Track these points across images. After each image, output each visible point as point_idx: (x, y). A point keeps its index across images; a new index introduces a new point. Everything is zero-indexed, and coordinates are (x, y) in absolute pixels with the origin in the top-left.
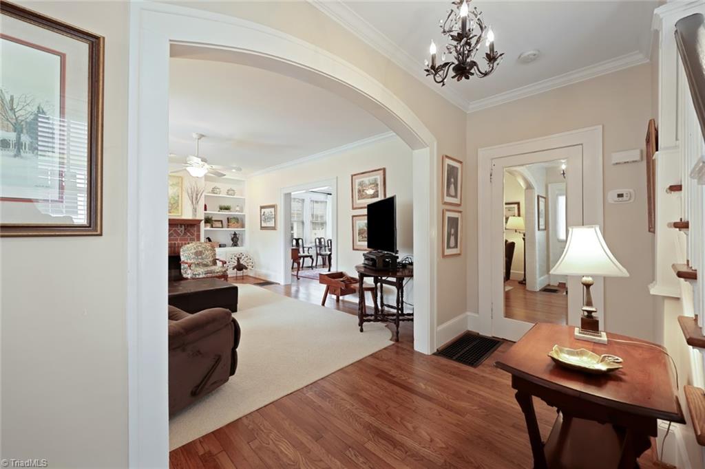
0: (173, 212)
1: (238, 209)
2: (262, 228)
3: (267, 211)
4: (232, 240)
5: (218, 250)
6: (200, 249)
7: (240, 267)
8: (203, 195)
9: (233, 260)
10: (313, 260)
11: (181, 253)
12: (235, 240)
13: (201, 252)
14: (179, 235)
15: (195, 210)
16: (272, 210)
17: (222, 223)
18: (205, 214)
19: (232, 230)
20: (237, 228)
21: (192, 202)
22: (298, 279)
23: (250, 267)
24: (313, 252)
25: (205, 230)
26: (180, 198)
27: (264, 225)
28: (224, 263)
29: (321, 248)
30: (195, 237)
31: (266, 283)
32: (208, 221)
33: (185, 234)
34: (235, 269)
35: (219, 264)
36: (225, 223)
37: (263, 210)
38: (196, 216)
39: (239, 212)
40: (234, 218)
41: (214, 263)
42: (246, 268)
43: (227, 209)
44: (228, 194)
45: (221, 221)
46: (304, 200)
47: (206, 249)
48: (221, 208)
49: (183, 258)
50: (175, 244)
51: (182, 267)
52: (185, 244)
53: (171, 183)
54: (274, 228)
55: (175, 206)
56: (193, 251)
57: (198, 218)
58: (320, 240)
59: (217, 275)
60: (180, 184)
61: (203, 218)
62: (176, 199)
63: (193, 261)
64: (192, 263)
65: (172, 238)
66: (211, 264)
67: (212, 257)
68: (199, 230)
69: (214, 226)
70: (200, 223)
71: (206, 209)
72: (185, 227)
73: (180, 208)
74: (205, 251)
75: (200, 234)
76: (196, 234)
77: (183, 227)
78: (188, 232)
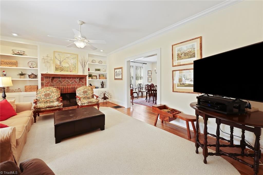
0: (74, 71)
1: (104, 70)
2: (115, 79)
3: (117, 70)
4: (101, 85)
5: (94, 90)
6: (86, 90)
7: (105, 98)
8: (87, 63)
9: (102, 95)
10: (138, 94)
11: (77, 92)
12: (103, 85)
14: (76, 82)
15: (84, 70)
16: (121, 70)
17: (96, 77)
18: (88, 72)
19: (101, 80)
20: (104, 79)
21: (82, 67)
22: (133, 104)
23: (109, 98)
24: (137, 91)
25: (89, 80)
26: (77, 65)
27: (116, 77)
28: (97, 97)
29: (141, 88)
30: (84, 84)
31: (117, 107)
32: (90, 76)
33: (79, 82)
34: (103, 99)
35: (95, 97)
36: (98, 77)
37: (116, 70)
38: (84, 73)
39: (104, 71)
40: (102, 75)
41: (93, 96)
42: (108, 99)
43: (99, 70)
44: (99, 63)
45: (96, 76)
46: (133, 66)
47: (89, 90)
48: (96, 70)
49: (77, 95)
50: (74, 87)
51: (77, 99)
52: (79, 87)
53: (72, 57)
54: (121, 79)
55: (74, 68)
56: (82, 91)
57: (85, 74)
58: (140, 84)
59: (94, 104)
60: (77, 58)
61: (88, 75)
62: (75, 65)
63: (82, 96)
64: (81, 97)
65: (73, 84)
66: (91, 97)
67: (92, 94)
68: (86, 80)
69: (93, 78)
70: (86, 77)
71: (89, 70)
72: (79, 79)
73: (77, 69)
74: (88, 90)
75: (86, 82)
76: (84, 82)
77: (78, 79)
78: (81, 81)
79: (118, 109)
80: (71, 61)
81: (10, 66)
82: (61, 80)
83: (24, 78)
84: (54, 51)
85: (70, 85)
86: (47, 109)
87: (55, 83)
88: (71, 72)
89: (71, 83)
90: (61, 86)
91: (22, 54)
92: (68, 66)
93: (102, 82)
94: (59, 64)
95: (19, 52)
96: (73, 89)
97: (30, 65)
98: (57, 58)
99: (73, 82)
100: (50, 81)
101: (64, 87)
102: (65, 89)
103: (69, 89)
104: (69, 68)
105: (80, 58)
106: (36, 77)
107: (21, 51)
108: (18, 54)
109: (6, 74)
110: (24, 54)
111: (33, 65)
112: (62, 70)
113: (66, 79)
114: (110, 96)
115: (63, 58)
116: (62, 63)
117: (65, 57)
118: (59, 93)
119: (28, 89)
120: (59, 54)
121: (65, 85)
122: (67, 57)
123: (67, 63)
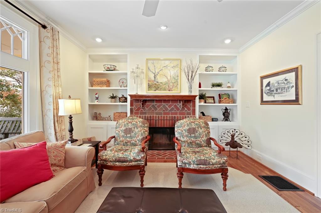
0: (174, 90)
1: (229, 85)
2: (263, 102)
4: (224, 114)
5: (211, 124)
6: (193, 126)
7: (234, 144)
8: (198, 72)
9: (225, 135)
11: (176, 129)
12: (226, 115)
13: (194, 129)
14: (178, 109)
15: (191, 87)
17: (214, 99)
18: (199, 90)
19: (224, 105)
20: (228, 103)
21: (188, 80)
23: (244, 146)
25: (199, 105)
26: (179, 77)
27: (266, 98)
30: (191, 112)
32: (202, 97)
33: (183, 108)
34: (229, 146)
36: (217, 99)
38: (191, 92)
39: (230, 87)
40: (225, 94)
41: (208, 142)
42: (241, 147)
43: (219, 85)
44: (219, 71)
45: (213, 97)
47: (200, 127)
48: (213, 85)
49: (177, 135)
50: (175, 117)
53: (172, 65)
55: (175, 85)
56: (187, 128)
57: (193, 94)
60: (179, 66)
61: (198, 95)
62: (176, 78)
63: (185, 139)
64: (184, 142)
65: (173, 112)
66: (205, 144)
67: (206, 136)
68: (194, 106)
69: (207, 102)
70: (195, 99)
71: (200, 87)
72: (183, 102)
73: (179, 86)
74: (198, 128)
75: (195, 109)
76: (191, 108)
77: (181, 102)
78: (186, 106)
79: (286, 193)
80: (171, 73)
81: (100, 87)
82: (156, 105)
83: (115, 102)
84: (147, 59)
85: (168, 114)
86: (117, 163)
87: (147, 109)
88: (169, 91)
89: (170, 111)
90: (155, 115)
91: (112, 69)
92: (166, 81)
93: (225, 110)
94: (153, 79)
95: (109, 67)
96: (172, 120)
97: (121, 84)
98: (150, 69)
99: (172, 109)
100: (141, 106)
101: (159, 117)
102: (160, 121)
103: (167, 120)
104: (168, 85)
105: (184, 64)
106: (126, 101)
107: (110, 65)
108: (108, 69)
109: (98, 97)
110: (115, 69)
111: (124, 83)
112: (157, 89)
113: (163, 104)
114: (246, 142)
115: (159, 69)
116: (158, 77)
117: (161, 67)
118: (145, 128)
119: (117, 117)
120: (153, 63)
121: (161, 114)
122: (164, 66)
123: (165, 76)
